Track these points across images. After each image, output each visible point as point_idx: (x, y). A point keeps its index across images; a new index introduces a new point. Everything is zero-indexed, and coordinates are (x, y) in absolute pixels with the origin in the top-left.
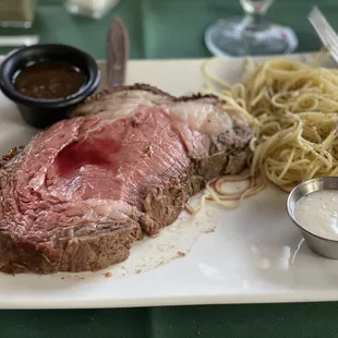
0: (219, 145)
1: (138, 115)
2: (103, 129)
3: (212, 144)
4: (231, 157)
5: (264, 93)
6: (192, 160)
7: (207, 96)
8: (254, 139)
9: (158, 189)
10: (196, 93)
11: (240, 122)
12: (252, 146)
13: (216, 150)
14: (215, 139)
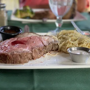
0: (51, 44)
1: (31, 37)
2: (23, 39)
3: (49, 43)
4: (54, 46)
5: (61, 35)
6: (44, 46)
7: (48, 36)
8: (59, 43)
9: (36, 48)
10: (45, 35)
11: (56, 40)
12: (59, 44)
13: (50, 44)
14: (50, 42)
